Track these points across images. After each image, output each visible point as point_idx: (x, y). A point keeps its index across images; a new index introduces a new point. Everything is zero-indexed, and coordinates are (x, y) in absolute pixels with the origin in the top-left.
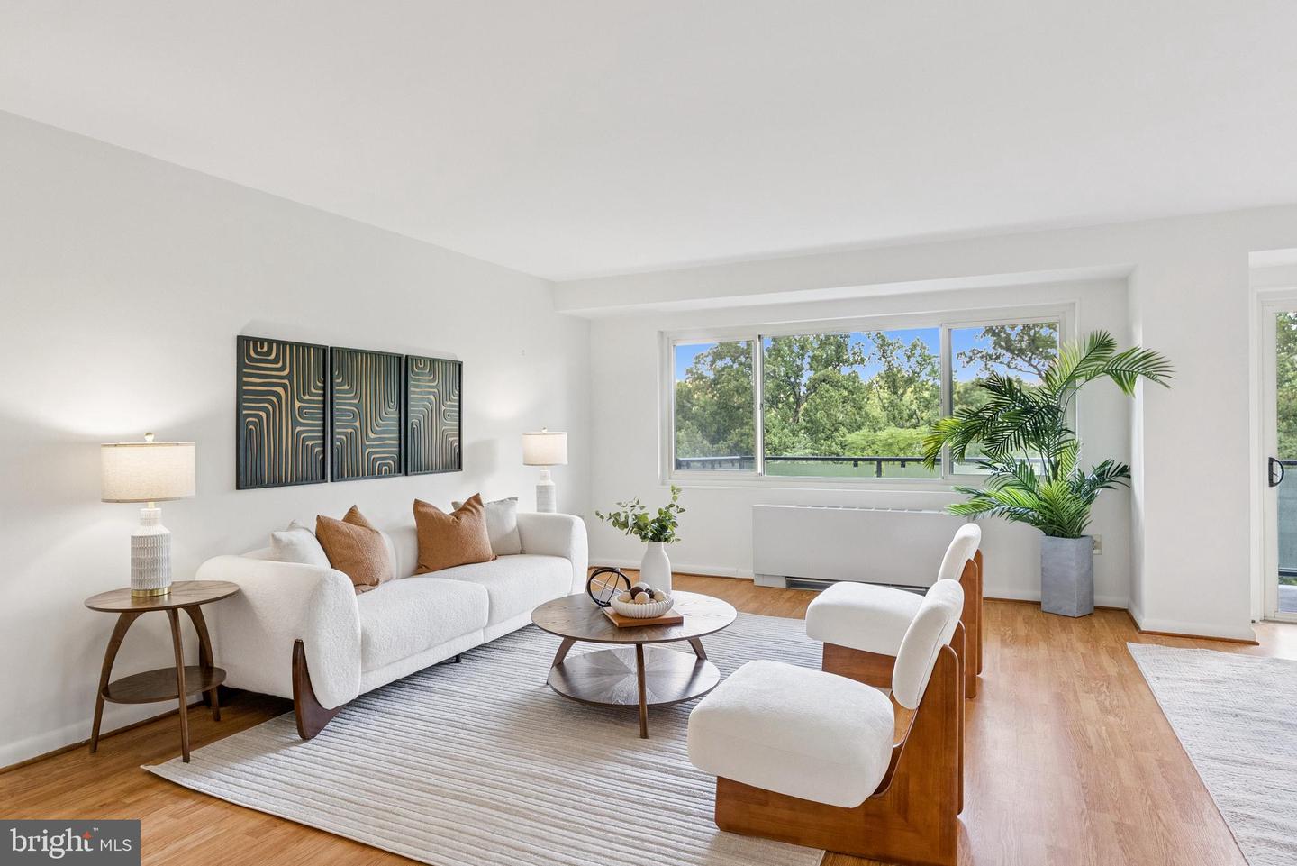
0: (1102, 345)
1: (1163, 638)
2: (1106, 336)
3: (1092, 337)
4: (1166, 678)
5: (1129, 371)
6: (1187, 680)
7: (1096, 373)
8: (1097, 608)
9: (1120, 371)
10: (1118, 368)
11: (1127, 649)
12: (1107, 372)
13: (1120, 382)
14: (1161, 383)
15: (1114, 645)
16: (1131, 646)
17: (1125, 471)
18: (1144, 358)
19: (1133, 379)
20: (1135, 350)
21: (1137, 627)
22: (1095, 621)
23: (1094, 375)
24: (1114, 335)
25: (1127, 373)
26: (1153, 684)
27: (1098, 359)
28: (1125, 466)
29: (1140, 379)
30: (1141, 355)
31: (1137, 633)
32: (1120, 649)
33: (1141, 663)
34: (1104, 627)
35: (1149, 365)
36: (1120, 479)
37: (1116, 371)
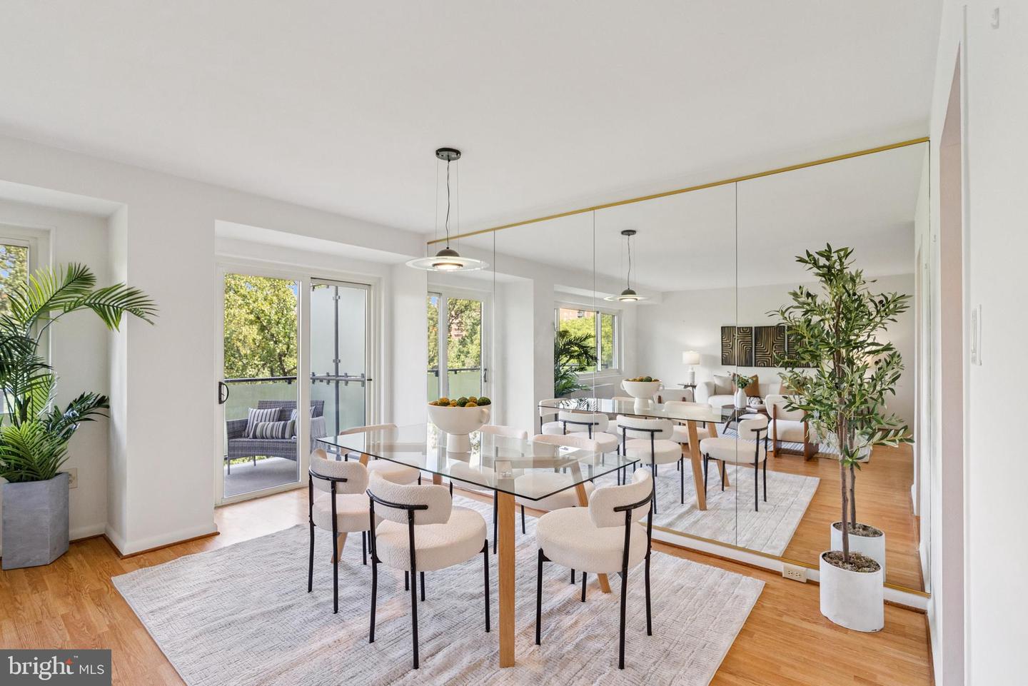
0: (80, 278)
1: (145, 557)
2: (84, 270)
3: (70, 269)
4: (160, 609)
5: (113, 306)
6: (180, 601)
7: (77, 305)
8: (72, 543)
9: (104, 305)
10: (102, 302)
11: (113, 587)
12: (89, 305)
13: (104, 316)
14: (148, 320)
15: (98, 586)
16: (116, 580)
17: (103, 402)
18: (129, 295)
19: (118, 314)
20: (119, 286)
21: (118, 553)
22: (72, 561)
23: (74, 307)
24: (93, 270)
25: (111, 308)
26: (149, 623)
27: (76, 291)
28: (104, 397)
29: (125, 315)
30: (126, 292)
31: (118, 560)
32: (106, 589)
33: (132, 600)
34: (83, 566)
35: (133, 302)
36: (100, 410)
37: (100, 305)
